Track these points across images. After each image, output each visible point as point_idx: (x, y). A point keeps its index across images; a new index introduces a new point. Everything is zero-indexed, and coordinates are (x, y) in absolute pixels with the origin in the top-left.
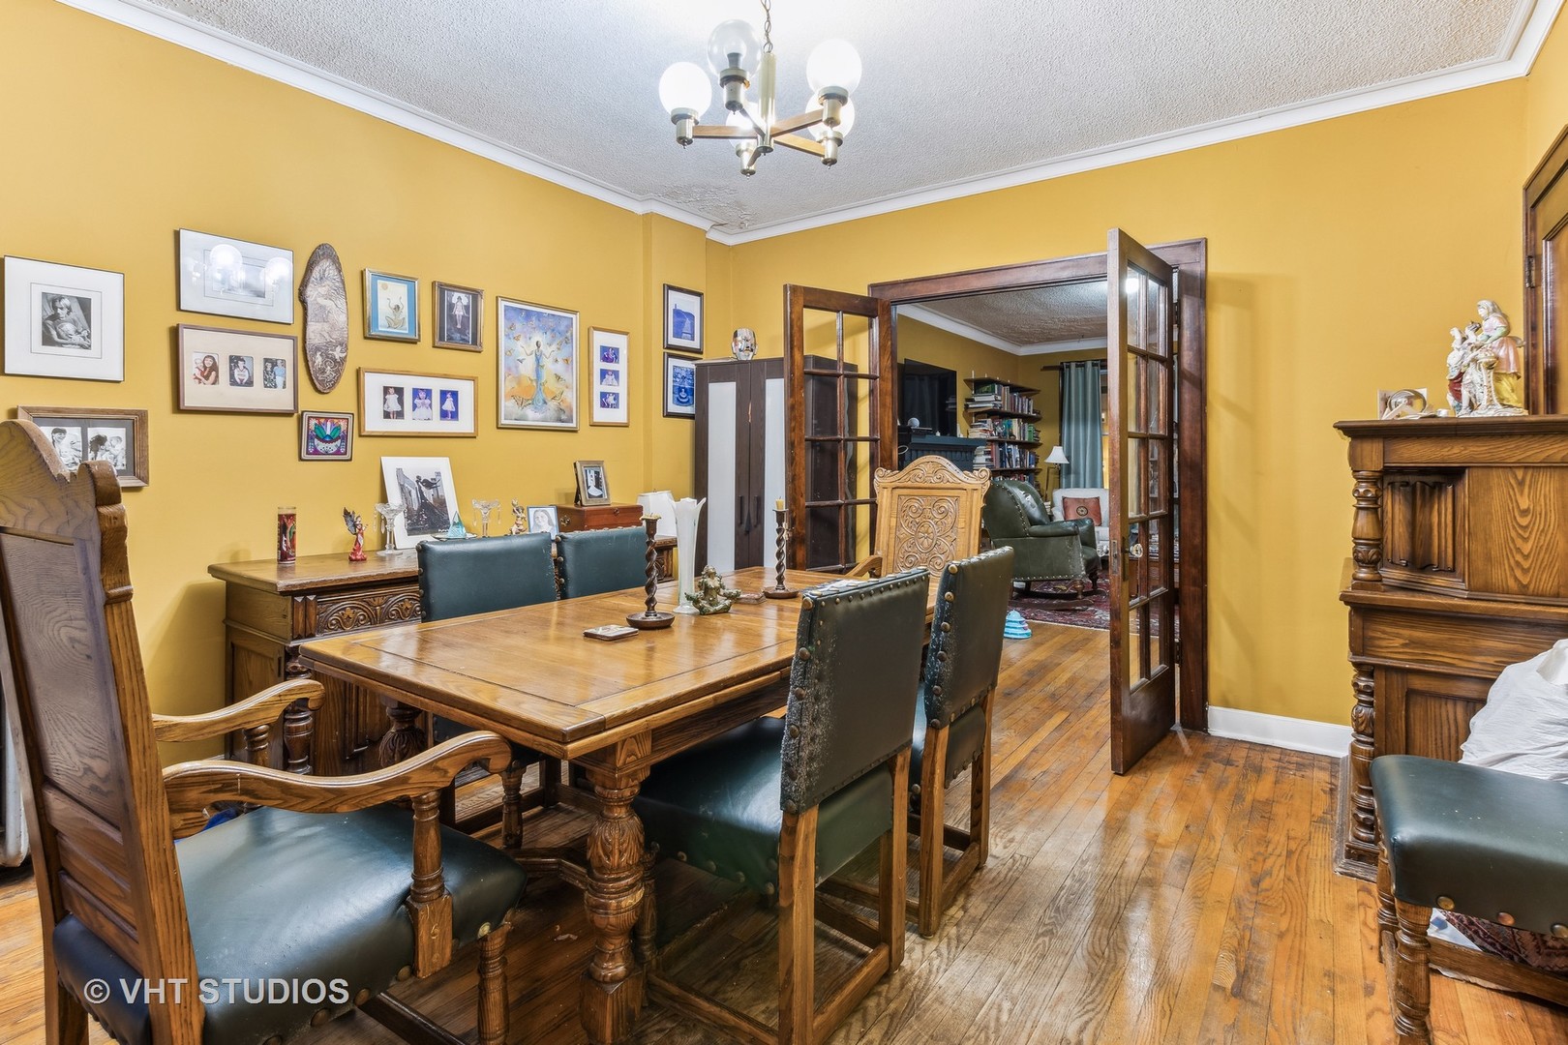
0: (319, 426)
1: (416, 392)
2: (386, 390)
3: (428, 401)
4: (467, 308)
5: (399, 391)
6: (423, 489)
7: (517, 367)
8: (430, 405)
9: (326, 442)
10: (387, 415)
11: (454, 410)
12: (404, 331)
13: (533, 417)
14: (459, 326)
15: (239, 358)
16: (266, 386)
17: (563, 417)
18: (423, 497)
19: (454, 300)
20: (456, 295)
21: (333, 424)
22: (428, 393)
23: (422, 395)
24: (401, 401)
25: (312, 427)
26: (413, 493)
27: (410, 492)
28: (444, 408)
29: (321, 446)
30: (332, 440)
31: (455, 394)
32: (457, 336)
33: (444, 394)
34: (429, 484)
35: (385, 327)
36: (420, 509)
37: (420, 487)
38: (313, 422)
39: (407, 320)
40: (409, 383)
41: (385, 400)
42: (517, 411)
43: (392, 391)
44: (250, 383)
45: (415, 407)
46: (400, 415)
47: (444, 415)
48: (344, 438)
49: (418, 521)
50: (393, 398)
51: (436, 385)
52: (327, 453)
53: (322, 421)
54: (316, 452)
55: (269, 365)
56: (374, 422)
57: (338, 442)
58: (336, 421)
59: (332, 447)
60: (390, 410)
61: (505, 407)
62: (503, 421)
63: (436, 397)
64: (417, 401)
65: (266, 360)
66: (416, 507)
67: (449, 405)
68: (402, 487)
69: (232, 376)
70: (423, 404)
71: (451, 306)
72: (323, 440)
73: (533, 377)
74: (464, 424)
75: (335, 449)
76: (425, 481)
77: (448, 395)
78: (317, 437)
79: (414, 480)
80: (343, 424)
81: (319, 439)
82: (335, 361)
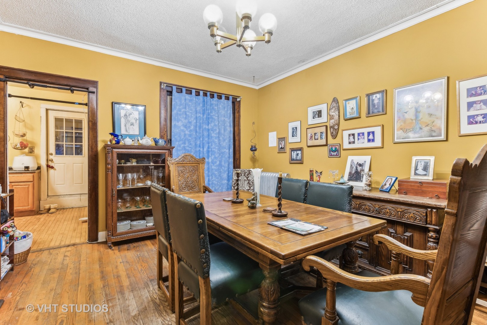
0: (331, 148)
1: (359, 134)
2: (349, 135)
3: (363, 137)
4: (379, 99)
5: (353, 135)
6: (358, 166)
7: (403, 116)
8: (364, 138)
9: (334, 152)
10: (350, 143)
11: (373, 138)
12: (355, 115)
13: (412, 136)
14: (376, 107)
15: (316, 133)
16: (321, 139)
17: (434, 134)
18: (357, 169)
19: (374, 98)
20: (375, 96)
21: (335, 147)
22: (363, 134)
23: (361, 135)
24: (354, 138)
25: (330, 148)
26: (354, 167)
27: (353, 167)
28: (369, 138)
29: (333, 153)
30: (335, 152)
31: (373, 133)
32: (376, 111)
33: (369, 134)
34: (360, 165)
35: (349, 116)
36: (354, 173)
37: (357, 166)
38: (330, 147)
39: (356, 111)
40: (356, 132)
41: (349, 138)
42: (403, 134)
43: (351, 135)
44: (318, 139)
45: (358, 139)
46: (354, 142)
47: (369, 141)
48: (338, 151)
49: (352, 177)
50: (352, 137)
51: (366, 131)
52: (334, 155)
53: (332, 146)
54: (331, 155)
55: (321, 134)
56: (346, 145)
57: (336, 152)
58: (335, 146)
59: (335, 153)
60: (351, 141)
61: (397, 134)
62: (396, 140)
63: (366, 135)
64: (359, 137)
65: (321, 133)
66: (353, 172)
67: (371, 137)
68: (351, 165)
69: (315, 138)
70: (361, 138)
71: (373, 100)
72: (333, 152)
73: (414, 118)
74: (378, 143)
75: (336, 154)
76: (360, 164)
77: (371, 133)
78: (331, 151)
79: (356, 163)
80: (337, 147)
81: (332, 151)
82: (335, 129)
